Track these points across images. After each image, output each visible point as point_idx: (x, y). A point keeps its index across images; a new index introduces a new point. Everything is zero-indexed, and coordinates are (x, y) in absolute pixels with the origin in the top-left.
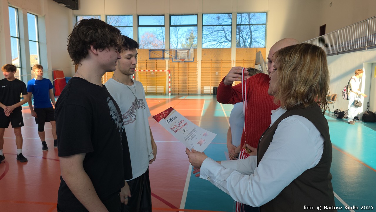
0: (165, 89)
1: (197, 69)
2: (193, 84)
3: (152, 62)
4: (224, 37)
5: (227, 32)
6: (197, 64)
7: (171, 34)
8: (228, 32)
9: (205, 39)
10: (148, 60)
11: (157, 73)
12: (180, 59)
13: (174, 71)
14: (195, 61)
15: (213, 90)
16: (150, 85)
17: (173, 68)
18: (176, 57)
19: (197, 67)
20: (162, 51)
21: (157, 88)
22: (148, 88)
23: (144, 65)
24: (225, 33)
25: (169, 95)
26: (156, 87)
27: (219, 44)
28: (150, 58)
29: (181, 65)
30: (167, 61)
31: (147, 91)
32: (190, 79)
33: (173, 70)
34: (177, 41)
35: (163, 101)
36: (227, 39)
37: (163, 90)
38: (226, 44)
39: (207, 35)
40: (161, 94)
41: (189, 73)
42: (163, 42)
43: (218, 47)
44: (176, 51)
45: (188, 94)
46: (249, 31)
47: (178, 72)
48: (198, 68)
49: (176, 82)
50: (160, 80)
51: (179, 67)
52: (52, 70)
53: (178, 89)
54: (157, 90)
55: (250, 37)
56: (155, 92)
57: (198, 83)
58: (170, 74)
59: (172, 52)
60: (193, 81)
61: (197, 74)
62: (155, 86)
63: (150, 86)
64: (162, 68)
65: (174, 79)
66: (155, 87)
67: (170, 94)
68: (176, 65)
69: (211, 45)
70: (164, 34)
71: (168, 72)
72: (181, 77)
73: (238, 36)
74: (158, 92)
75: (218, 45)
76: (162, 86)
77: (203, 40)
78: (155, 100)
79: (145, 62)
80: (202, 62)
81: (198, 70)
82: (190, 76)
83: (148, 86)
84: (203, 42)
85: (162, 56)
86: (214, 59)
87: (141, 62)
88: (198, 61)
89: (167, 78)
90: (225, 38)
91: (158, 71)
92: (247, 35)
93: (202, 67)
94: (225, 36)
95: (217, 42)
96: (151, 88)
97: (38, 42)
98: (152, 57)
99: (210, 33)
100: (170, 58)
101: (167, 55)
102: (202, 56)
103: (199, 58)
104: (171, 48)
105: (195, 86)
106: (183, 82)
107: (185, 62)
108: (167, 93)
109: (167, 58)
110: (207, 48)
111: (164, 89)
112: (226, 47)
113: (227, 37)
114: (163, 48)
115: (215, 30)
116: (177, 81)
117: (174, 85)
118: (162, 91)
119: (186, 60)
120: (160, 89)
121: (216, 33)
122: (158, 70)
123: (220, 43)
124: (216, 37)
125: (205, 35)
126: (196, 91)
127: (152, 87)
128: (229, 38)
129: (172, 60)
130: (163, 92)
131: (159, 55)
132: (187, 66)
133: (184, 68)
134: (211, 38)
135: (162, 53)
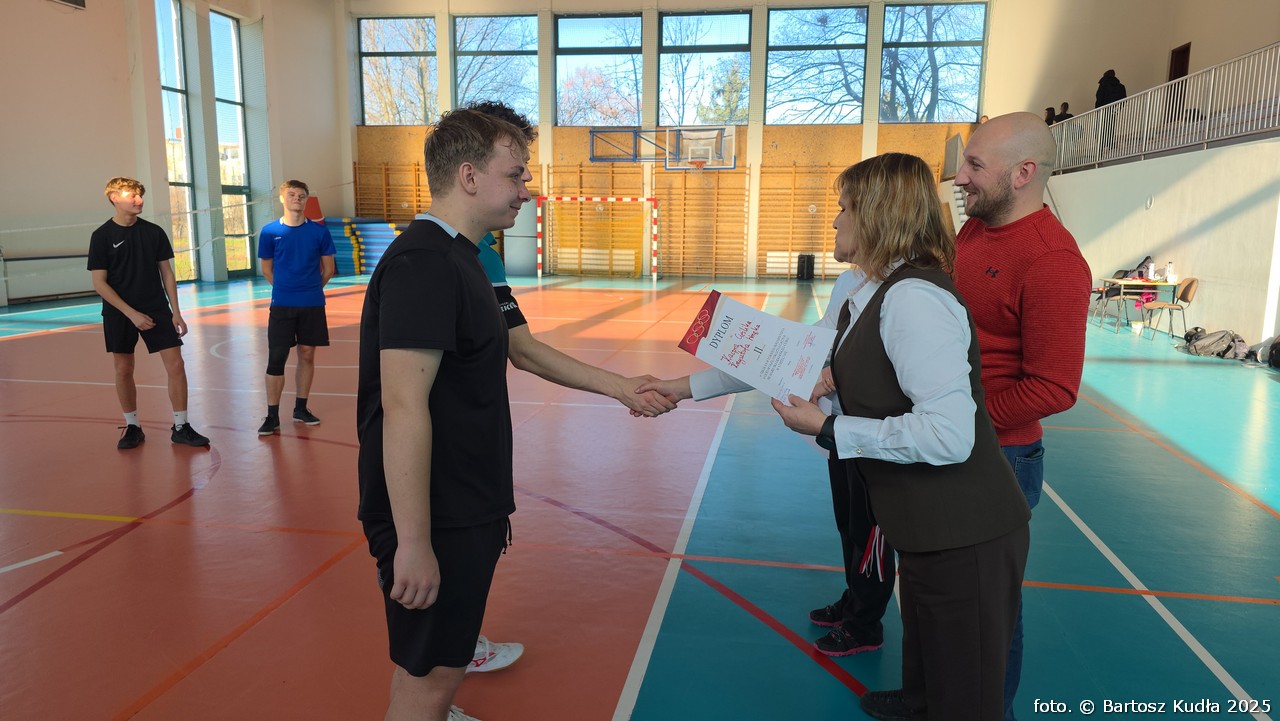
0: (638, 258)
1: (747, 193)
2: (731, 243)
3: (599, 170)
4: (840, 85)
5: (849, 69)
6: (747, 177)
7: (661, 75)
8: (855, 67)
9: (776, 93)
10: (587, 162)
11: (615, 207)
12: (690, 160)
13: (670, 199)
14: (739, 168)
15: (796, 265)
16: (591, 247)
17: (666, 191)
18: (678, 153)
19: (747, 188)
20: (631, 135)
21: (615, 257)
22: (583, 256)
23: (574, 179)
24: (845, 72)
25: (651, 280)
26: (611, 251)
27: (823, 109)
28: (593, 159)
29: (694, 181)
30: (648, 167)
31: (580, 264)
32: (723, 227)
33: (665, 197)
34: (681, 101)
35: (632, 298)
36: (850, 92)
37: (633, 263)
38: (846, 109)
39: (785, 79)
40: (626, 275)
41: (720, 208)
42: (635, 103)
43: (818, 122)
44: (678, 134)
45: (713, 276)
46: (929, 63)
47: (682, 202)
48: (749, 190)
49: (676, 237)
50: (623, 231)
51: (688, 186)
53: (681, 261)
54: (614, 263)
55: (930, 85)
56: (607, 268)
57: (747, 240)
58: (655, 211)
59: (665, 135)
60: (731, 235)
61: (745, 210)
62: (607, 248)
63: (591, 251)
64: (630, 191)
65: (670, 226)
66: (607, 251)
67: (655, 275)
68: (677, 181)
69: (796, 112)
70: (639, 76)
71: (649, 203)
72: (691, 222)
73: (888, 83)
74: (615, 268)
75: (817, 112)
76: (630, 248)
77: (768, 95)
78: (607, 295)
79: (577, 169)
80: (765, 170)
81: (749, 196)
82: (723, 216)
83: (583, 250)
84: (768, 104)
85: (631, 152)
86: (803, 160)
87: (563, 169)
88: (750, 168)
89: (647, 223)
90: (844, 89)
91: (617, 199)
92: (919, 77)
93: (761, 189)
94: (844, 82)
95: (817, 102)
96: (595, 257)
97: (243, 105)
98: (599, 152)
99: (795, 73)
100: (659, 156)
101: (647, 148)
102: (764, 152)
103: (754, 156)
104: (661, 124)
105: (739, 249)
106: (699, 237)
107: (707, 171)
108: (646, 272)
110: (782, 122)
111: (636, 258)
112: (842, 122)
113: (852, 86)
114: (637, 125)
115: (809, 62)
116: (679, 232)
117: (670, 248)
118: (629, 266)
119: (710, 163)
120: (624, 258)
121: (815, 70)
122: (620, 197)
123: (826, 107)
124: (813, 88)
125: (778, 80)
126: (741, 267)
127: (596, 254)
128: (857, 88)
129: (664, 164)
130: (633, 268)
131: (624, 145)
132: (714, 184)
133: (701, 191)
134: (797, 91)
135: (632, 141)
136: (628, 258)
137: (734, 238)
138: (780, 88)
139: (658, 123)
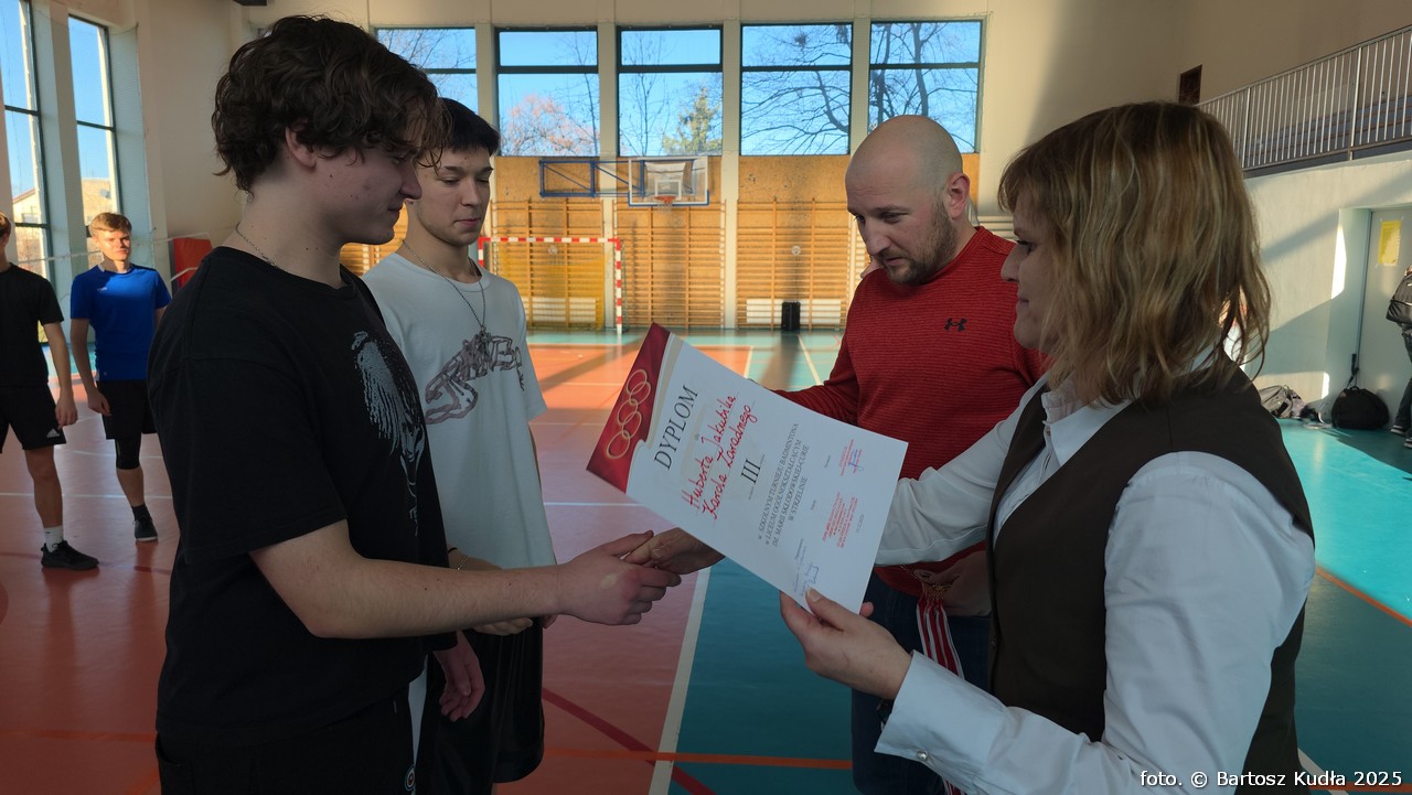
0: (600, 308)
1: (722, 233)
2: (706, 290)
3: (550, 205)
4: (822, 112)
5: (832, 94)
6: (723, 215)
7: (620, 99)
8: (839, 92)
9: (752, 120)
10: (537, 197)
11: (572, 249)
12: (656, 195)
13: (635, 240)
14: (713, 204)
15: (780, 314)
16: (544, 295)
17: (630, 231)
18: (642, 187)
19: (722, 226)
20: (588, 166)
21: (572, 307)
22: (535, 306)
23: (522, 216)
24: (826, 97)
25: (615, 333)
26: (567, 300)
27: (804, 139)
28: (544, 193)
29: (661, 219)
30: (608, 202)
31: (532, 315)
32: (697, 271)
33: (629, 237)
34: (644, 128)
35: (593, 354)
36: (833, 120)
37: (594, 313)
38: (829, 139)
39: (760, 104)
40: (586, 328)
41: (692, 249)
42: (591, 132)
43: (800, 152)
44: (641, 164)
45: (687, 327)
46: (917, 89)
47: (649, 243)
48: (725, 229)
49: (643, 283)
50: (580, 276)
51: (655, 225)
52: (169, 237)
53: (650, 310)
54: (574, 312)
56: (563, 319)
57: (724, 285)
58: (618, 254)
59: (627, 166)
60: (706, 280)
61: (721, 252)
62: (562, 296)
63: (543, 299)
64: (589, 231)
65: (635, 271)
66: (563, 300)
67: (619, 327)
68: (643, 219)
69: (772, 142)
70: (595, 100)
71: (611, 243)
72: (660, 266)
73: (874, 110)
74: (573, 319)
75: (798, 142)
76: (590, 296)
77: (743, 122)
78: (563, 352)
79: (526, 205)
80: (742, 206)
81: (724, 236)
82: (696, 259)
83: (535, 299)
84: (744, 132)
85: (588, 185)
86: (784, 196)
87: (509, 205)
88: (725, 204)
89: (609, 268)
90: (826, 116)
91: (573, 240)
92: (908, 104)
93: (739, 228)
94: (825, 109)
95: (796, 131)
96: (548, 306)
97: (113, 129)
98: (551, 186)
99: (771, 98)
100: (621, 190)
101: (607, 181)
102: (741, 186)
103: (729, 190)
104: (621, 155)
105: (715, 296)
106: (670, 283)
107: (676, 208)
108: (609, 323)
109: (608, 193)
110: (758, 153)
111: (597, 307)
112: (829, 152)
113: (835, 114)
114: (593, 154)
115: (788, 85)
116: (646, 277)
117: (636, 295)
118: (590, 316)
119: (680, 199)
120: (582, 308)
121: (793, 96)
122: (576, 237)
123: (807, 136)
124: (792, 115)
125: (753, 106)
126: (718, 316)
127: (550, 303)
128: (841, 116)
129: (626, 199)
130: (593, 319)
131: (578, 178)
132: (684, 222)
133: (671, 230)
134: (775, 117)
135: (589, 173)
136: (587, 307)
137: (708, 284)
138: (754, 115)
139: (618, 152)
